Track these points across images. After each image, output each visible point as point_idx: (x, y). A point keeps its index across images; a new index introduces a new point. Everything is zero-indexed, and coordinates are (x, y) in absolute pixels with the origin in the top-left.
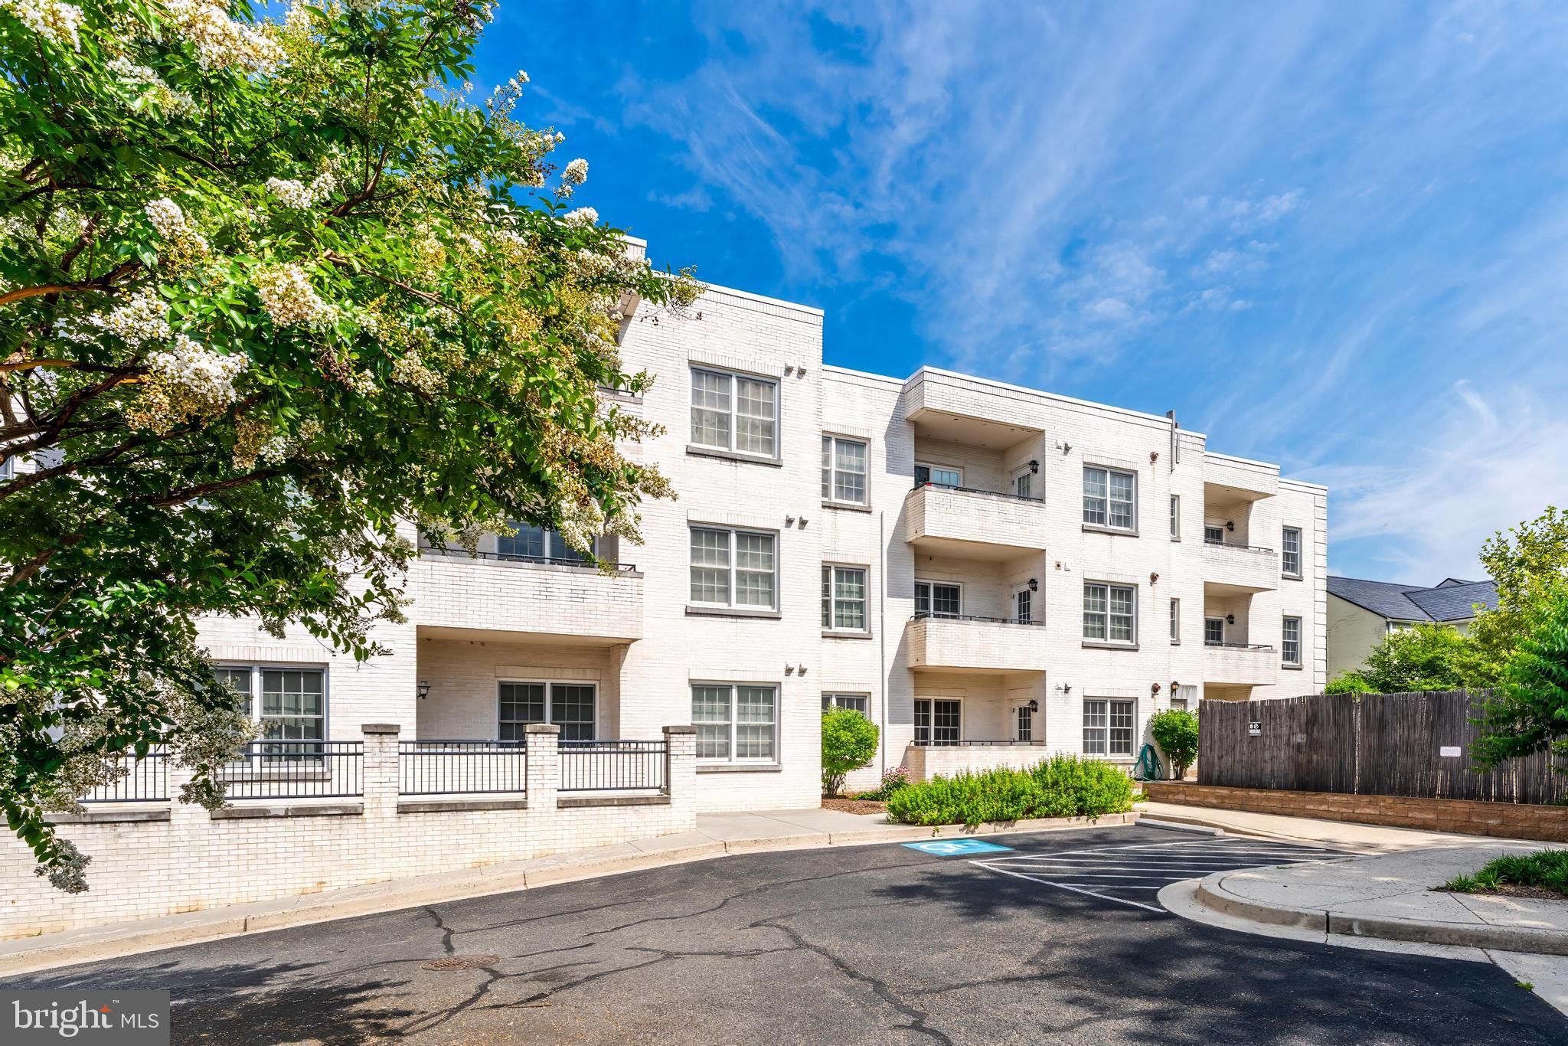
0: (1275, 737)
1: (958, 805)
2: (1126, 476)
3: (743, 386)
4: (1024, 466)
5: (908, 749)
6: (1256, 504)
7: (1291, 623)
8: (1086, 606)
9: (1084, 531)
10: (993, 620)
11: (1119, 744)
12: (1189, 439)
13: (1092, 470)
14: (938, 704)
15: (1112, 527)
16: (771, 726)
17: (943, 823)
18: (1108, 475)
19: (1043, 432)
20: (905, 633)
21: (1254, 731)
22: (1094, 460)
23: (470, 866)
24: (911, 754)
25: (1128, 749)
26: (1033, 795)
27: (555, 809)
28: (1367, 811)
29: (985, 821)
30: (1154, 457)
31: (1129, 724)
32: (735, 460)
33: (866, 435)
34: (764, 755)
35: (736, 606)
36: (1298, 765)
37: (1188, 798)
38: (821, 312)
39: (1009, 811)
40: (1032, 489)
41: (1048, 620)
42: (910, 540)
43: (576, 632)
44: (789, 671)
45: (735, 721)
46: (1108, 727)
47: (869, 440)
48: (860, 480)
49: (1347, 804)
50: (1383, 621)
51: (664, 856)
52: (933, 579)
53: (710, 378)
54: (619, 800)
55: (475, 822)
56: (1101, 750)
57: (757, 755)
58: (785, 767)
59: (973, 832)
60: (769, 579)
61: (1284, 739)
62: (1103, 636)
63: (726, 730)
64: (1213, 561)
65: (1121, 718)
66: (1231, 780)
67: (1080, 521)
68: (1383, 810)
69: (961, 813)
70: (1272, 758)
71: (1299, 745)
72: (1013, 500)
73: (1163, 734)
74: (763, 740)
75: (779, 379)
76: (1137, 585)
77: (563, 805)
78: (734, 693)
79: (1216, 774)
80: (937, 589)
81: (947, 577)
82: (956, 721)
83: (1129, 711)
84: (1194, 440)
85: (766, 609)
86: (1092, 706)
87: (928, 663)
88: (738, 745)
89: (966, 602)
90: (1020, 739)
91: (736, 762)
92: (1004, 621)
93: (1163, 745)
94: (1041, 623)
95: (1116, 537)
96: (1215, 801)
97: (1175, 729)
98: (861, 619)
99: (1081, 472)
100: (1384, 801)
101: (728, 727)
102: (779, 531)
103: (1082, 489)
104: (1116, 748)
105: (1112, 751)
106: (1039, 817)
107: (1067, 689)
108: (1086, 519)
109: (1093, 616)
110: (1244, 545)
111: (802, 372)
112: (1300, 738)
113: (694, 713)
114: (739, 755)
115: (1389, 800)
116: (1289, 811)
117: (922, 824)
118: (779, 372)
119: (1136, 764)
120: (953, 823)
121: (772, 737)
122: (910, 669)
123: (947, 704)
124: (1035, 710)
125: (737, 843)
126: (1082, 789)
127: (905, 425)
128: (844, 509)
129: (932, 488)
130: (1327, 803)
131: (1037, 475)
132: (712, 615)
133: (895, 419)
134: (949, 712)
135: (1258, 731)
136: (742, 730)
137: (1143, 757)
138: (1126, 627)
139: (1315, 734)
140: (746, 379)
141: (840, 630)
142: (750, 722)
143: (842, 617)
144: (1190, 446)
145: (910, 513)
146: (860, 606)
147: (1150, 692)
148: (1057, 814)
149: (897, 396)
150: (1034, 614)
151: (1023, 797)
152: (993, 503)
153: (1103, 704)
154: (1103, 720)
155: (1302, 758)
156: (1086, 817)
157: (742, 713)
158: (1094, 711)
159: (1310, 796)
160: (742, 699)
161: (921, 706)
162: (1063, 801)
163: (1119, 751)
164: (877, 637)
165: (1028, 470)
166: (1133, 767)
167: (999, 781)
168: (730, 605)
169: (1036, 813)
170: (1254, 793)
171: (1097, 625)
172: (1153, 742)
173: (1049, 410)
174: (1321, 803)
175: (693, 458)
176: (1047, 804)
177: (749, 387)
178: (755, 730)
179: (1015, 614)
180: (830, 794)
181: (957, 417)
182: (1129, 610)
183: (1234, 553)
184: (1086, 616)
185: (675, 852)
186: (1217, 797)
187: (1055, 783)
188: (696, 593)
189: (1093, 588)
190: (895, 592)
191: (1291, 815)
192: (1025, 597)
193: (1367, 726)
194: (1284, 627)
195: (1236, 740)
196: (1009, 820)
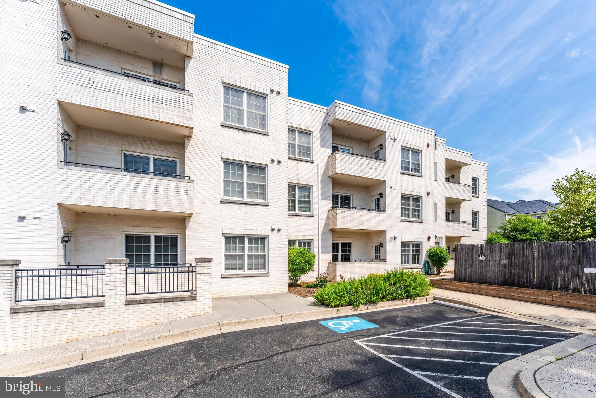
0: (493, 261)
1: (349, 297)
2: (417, 152)
3: (250, 98)
4: (377, 147)
5: (329, 263)
6: (462, 168)
7: (475, 214)
8: (402, 205)
9: (401, 173)
10: (364, 209)
11: (415, 260)
12: (440, 141)
13: (405, 149)
14: (342, 244)
15: (412, 173)
16: (264, 255)
17: (342, 306)
18: (411, 151)
19: (385, 132)
20: (328, 215)
21: (482, 258)
22: (405, 145)
23: (65, 341)
24: (331, 265)
25: (418, 262)
26: (385, 290)
27: (124, 306)
28: (545, 298)
29: (363, 304)
30: (428, 145)
31: (419, 252)
32: (246, 131)
33: (311, 130)
34: (261, 269)
35: (246, 199)
36: (504, 275)
37: (451, 287)
38: (288, 67)
39: (374, 299)
40: (380, 156)
41: (387, 210)
42: (330, 175)
43: (156, 209)
44: (273, 230)
45: (246, 253)
46: (411, 254)
47: (312, 132)
48: (309, 149)
49: (534, 294)
50: (504, 214)
51: (181, 335)
52: (341, 192)
53: (234, 92)
54: (164, 299)
55: (68, 316)
56: (408, 263)
57: (258, 269)
58: (270, 274)
59: (357, 310)
60: (263, 187)
61: (497, 262)
62: (409, 217)
63: (242, 257)
64: (449, 189)
65: (416, 250)
66: (471, 279)
67: (400, 170)
68: (554, 298)
69: (351, 300)
70: (491, 271)
71: (505, 265)
72: (373, 160)
73: (433, 256)
74: (261, 261)
75: (267, 95)
76: (422, 197)
77: (128, 303)
78: (246, 240)
79: (463, 277)
80: (342, 197)
81: (346, 192)
82: (350, 251)
83: (419, 247)
84: (442, 141)
85: (262, 201)
86: (405, 245)
87: (337, 227)
88: (248, 264)
89: (354, 202)
90: (376, 258)
91: (247, 272)
92: (369, 210)
93: (433, 261)
94: (384, 211)
95: (414, 177)
96: (464, 289)
97: (437, 254)
98: (309, 208)
99: (400, 150)
100: (555, 294)
101: (243, 256)
102: (267, 165)
103: (400, 157)
104: (414, 262)
105: (412, 263)
106: (388, 300)
107: (395, 238)
108: (402, 169)
109: (405, 208)
110: (459, 183)
111: (278, 93)
112: (505, 262)
113: (225, 249)
114: (249, 269)
115: (558, 293)
116: (503, 296)
117: (331, 307)
118: (268, 92)
119: (422, 269)
120: (347, 305)
121: (265, 260)
122: (330, 230)
123: (346, 244)
124: (382, 247)
125: (227, 324)
126: (408, 286)
127: (328, 127)
128: (301, 161)
129: (339, 152)
130: (522, 293)
131: (383, 150)
132: (234, 203)
133: (324, 124)
134: (347, 247)
135: (483, 258)
136: (250, 257)
137: (424, 266)
138: (418, 213)
139: (513, 260)
140: (252, 93)
141: (300, 213)
142: (254, 253)
143: (301, 207)
144: (440, 144)
145: (330, 163)
146: (309, 202)
147: (427, 239)
148: (397, 299)
149: (324, 114)
150: (381, 208)
151: (381, 292)
152: (365, 160)
153: (409, 244)
154: (409, 250)
155: (507, 271)
156: (410, 299)
157: (250, 249)
158: (405, 247)
159: (513, 289)
160: (250, 242)
161: (335, 245)
162: (400, 293)
163: (415, 263)
164: (316, 216)
165: (379, 149)
166: (421, 270)
167: (368, 282)
168: (244, 199)
169: (387, 298)
170: (484, 286)
171: (407, 212)
172: (428, 260)
173: (388, 123)
174: (520, 293)
175: (224, 128)
176: (392, 294)
177: (253, 98)
178: (257, 257)
179: (373, 207)
180: (293, 285)
181: (350, 123)
182: (419, 206)
183: (456, 186)
184: (402, 208)
185: (188, 332)
186: (465, 287)
187: (395, 283)
188: (226, 193)
189: (405, 198)
190: (324, 198)
191: (504, 298)
192: (377, 201)
193: (541, 257)
194: (473, 215)
195: (473, 261)
196: (375, 303)
